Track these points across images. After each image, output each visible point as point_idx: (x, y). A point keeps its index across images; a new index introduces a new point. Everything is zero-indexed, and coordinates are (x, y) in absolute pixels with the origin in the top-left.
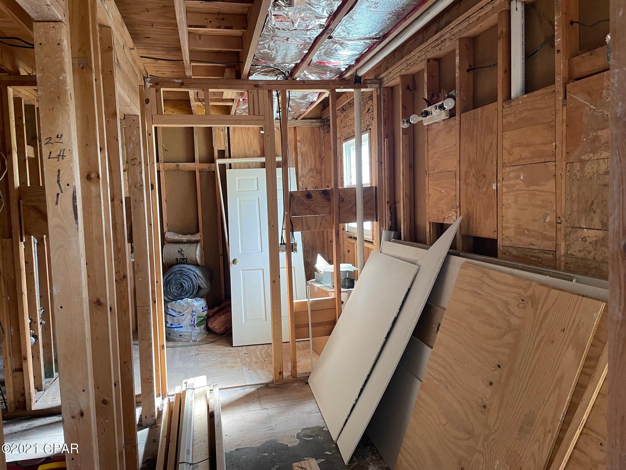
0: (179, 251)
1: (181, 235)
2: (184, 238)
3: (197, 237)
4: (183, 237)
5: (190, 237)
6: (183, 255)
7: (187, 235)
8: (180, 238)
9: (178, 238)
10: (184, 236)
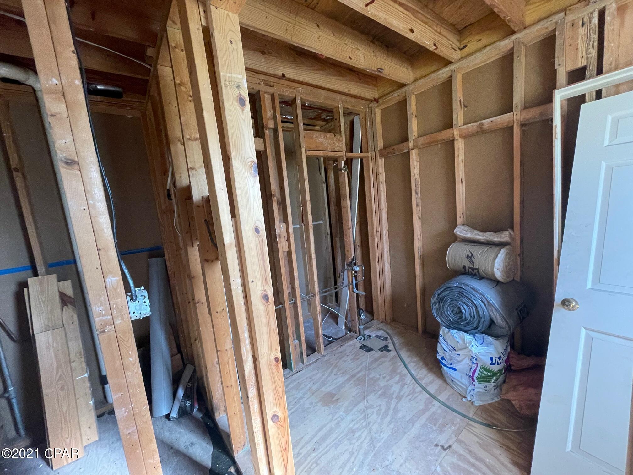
0: (468, 256)
1: (476, 232)
2: (481, 237)
3: (504, 236)
4: (479, 235)
5: (490, 235)
6: (473, 263)
7: (487, 233)
8: (475, 236)
9: (472, 236)
10: (481, 234)
